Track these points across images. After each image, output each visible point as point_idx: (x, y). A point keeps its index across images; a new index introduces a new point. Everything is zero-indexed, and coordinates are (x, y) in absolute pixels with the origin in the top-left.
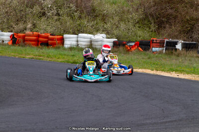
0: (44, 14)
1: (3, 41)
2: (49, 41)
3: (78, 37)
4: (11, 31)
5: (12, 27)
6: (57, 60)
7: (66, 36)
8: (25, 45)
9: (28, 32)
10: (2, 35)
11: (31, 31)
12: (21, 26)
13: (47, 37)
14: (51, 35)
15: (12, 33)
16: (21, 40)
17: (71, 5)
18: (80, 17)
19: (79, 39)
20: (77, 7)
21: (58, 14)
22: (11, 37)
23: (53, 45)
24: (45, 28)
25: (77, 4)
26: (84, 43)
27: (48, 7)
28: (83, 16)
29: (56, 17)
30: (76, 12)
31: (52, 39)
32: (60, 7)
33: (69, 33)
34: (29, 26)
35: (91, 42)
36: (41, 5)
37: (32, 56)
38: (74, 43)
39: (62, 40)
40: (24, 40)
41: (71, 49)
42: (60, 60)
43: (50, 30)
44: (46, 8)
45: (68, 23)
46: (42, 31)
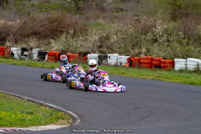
0: (156, 40)
1: (121, 64)
2: (162, 64)
3: (186, 61)
4: (128, 55)
5: (128, 51)
6: (175, 81)
7: (176, 60)
8: (140, 68)
9: (143, 56)
10: (121, 58)
11: (146, 55)
12: (137, 51)
13: (160, 61)
14: (163, 59)
15: (129, 57)
16: (137, 62)
17: (180, 33)
18: (188, 44)
19: (188, 63)
20: (184, 34)
21: (168, 41)
22: (128, 60)
23: (165, 67)
24: (158, 53)
25: (185, 32)
26: (192, 67)
27: (159, 35)
28: (191, 42)
29: (167, 44)
30: (184, 39)
31: (164, 63)
32: (170, 35)
33: (179, 57)
34: (144, 50)
35: (198, 65)
36: (153, 32)
37: (152, 78)
38: (183, 66)
39: (173, 64)
40: (140, 63)
41: (181, 71)
42: (178, 81)
43: (162, 54)
44: (158, 36)
45: (178, 49)
46: (155, 55)
